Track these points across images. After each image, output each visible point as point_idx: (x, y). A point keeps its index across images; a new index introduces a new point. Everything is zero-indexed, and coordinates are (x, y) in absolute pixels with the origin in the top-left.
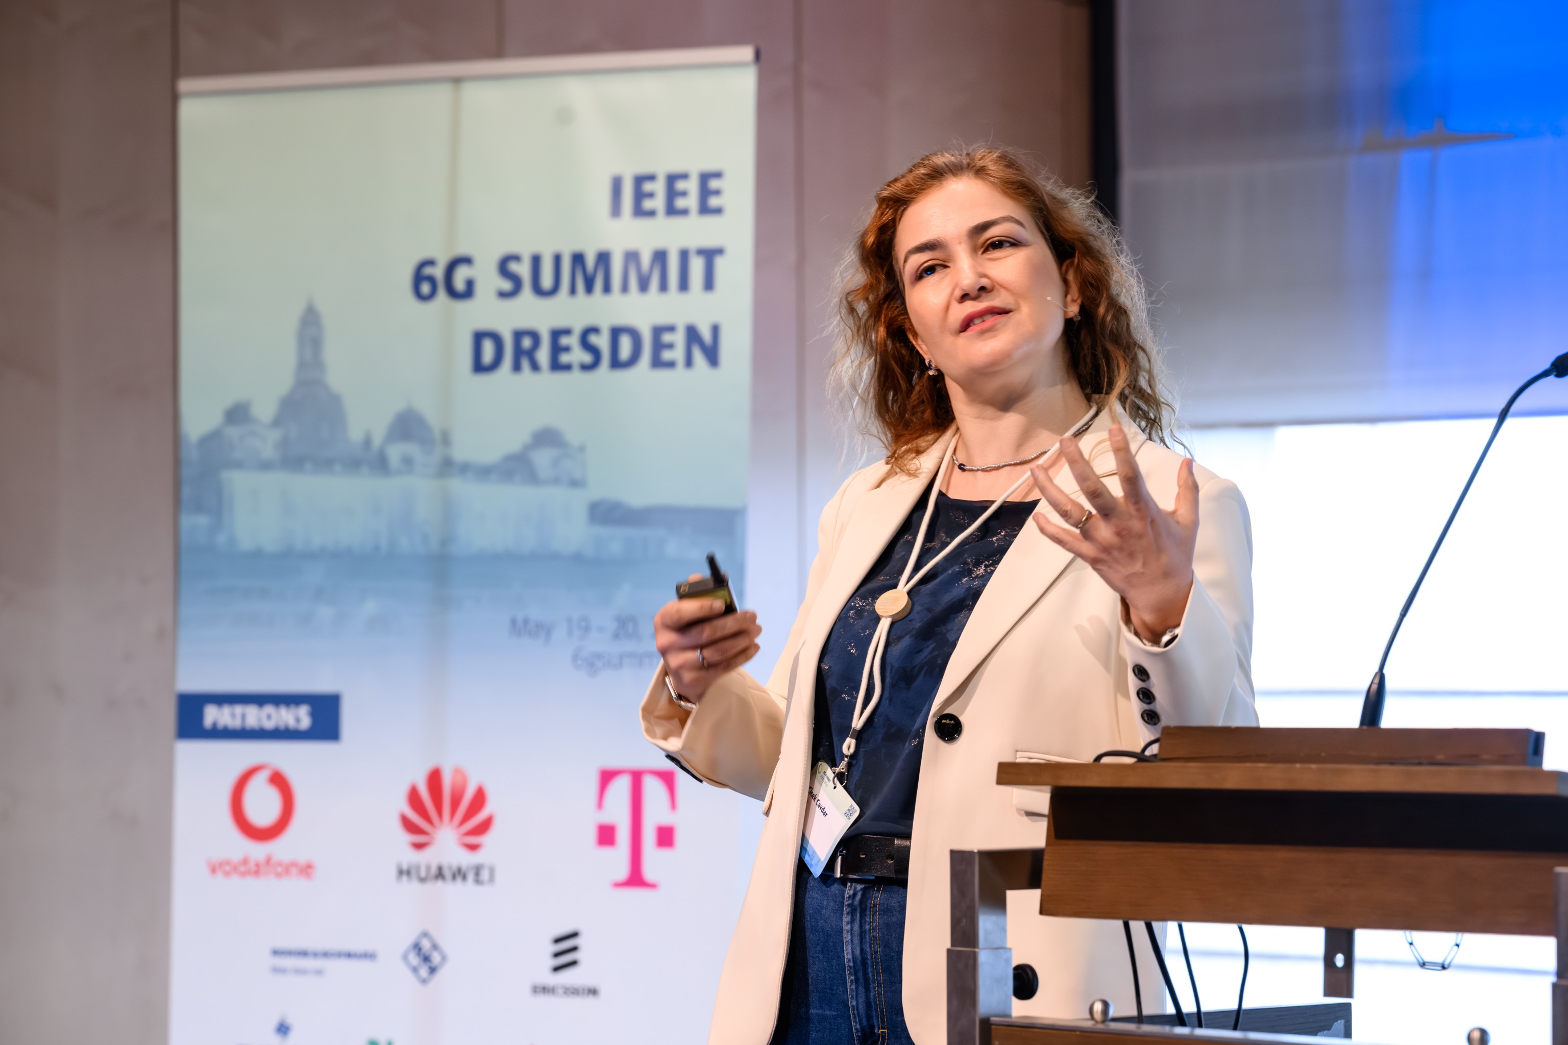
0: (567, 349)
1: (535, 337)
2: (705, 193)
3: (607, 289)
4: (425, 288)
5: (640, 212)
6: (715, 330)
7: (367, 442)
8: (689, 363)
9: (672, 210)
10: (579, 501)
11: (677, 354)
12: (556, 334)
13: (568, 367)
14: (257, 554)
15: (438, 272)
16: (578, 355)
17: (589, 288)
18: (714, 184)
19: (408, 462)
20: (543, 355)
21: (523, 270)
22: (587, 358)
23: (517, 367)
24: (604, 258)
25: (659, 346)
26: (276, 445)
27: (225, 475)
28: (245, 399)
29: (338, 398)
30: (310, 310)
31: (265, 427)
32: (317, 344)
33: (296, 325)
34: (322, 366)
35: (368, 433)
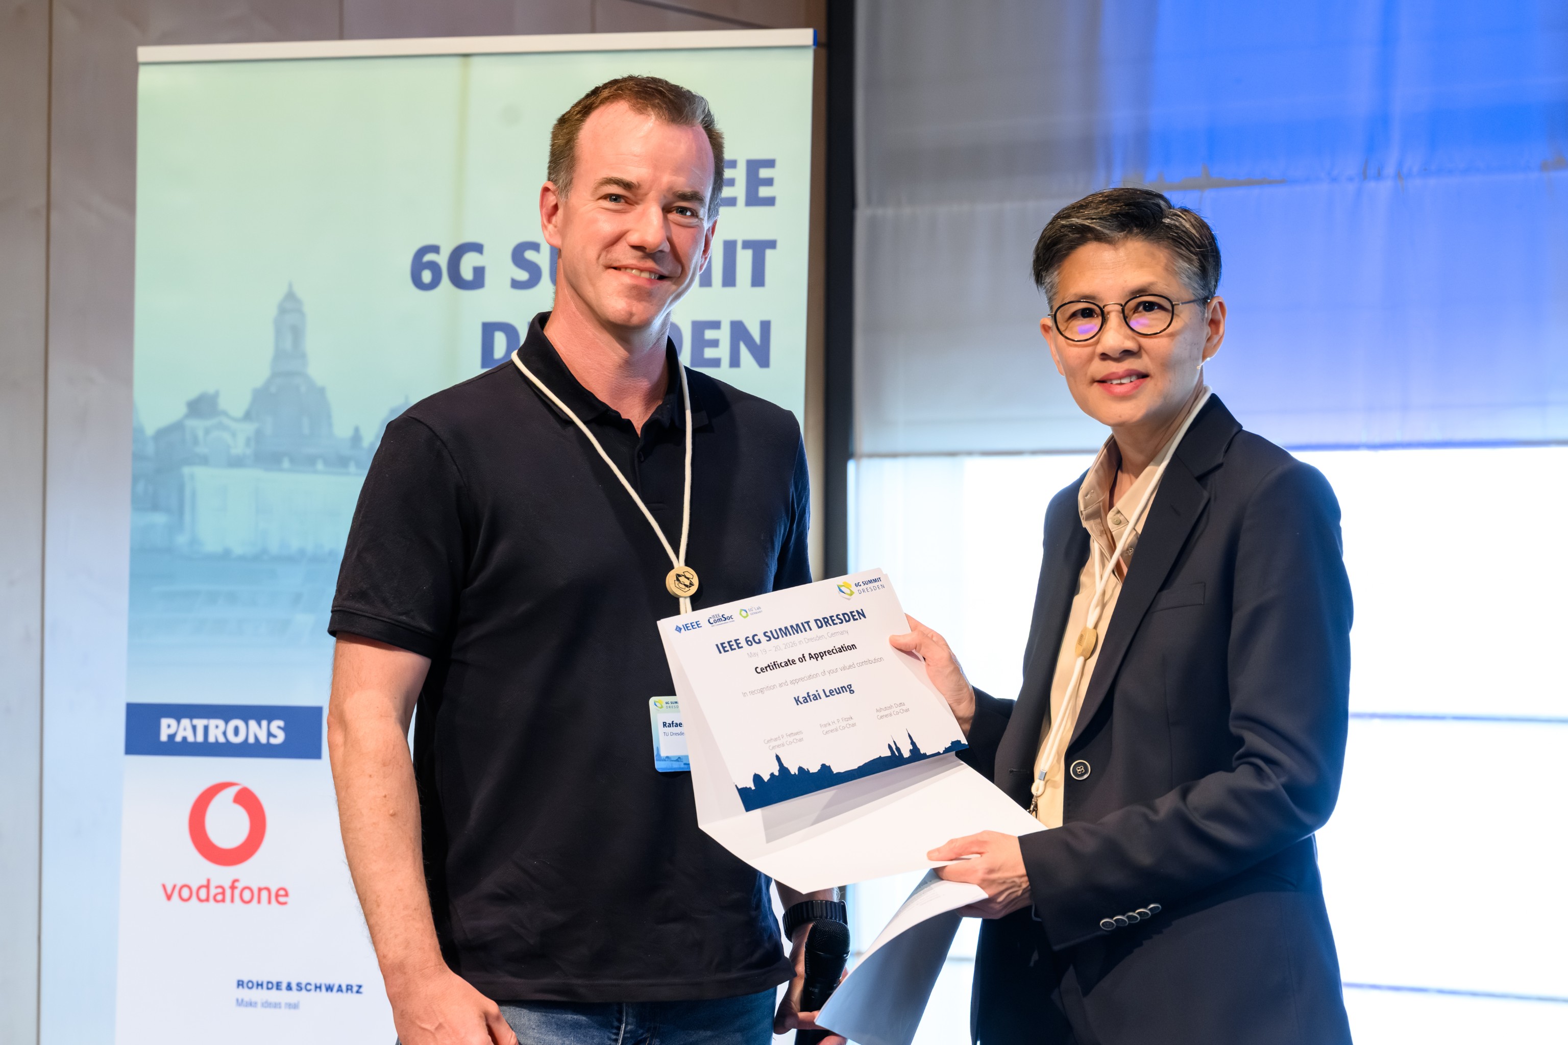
2: (754, 181)
4: (427, 276)
6: (765, 327)
8: (735, 361)
11: (722, 352)
14: (226, 554)
15: (442, 260)
18: (764, 173)
21: (541, 259)
25: (701, 344)
26: (248, 441)
27: (186, 470)
28: (211, 391)
29: (322, 391)
30: (291, 296)
31: (235, 420)
32: (297, 333)
33: (273, 312)
34: (303, 356)
35: (357, 430)
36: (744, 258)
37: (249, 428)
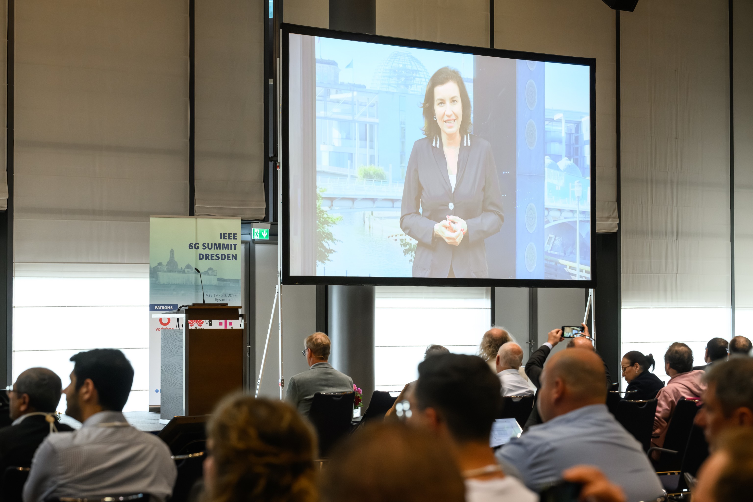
0: (214, 257)
1: (208, 255)
2: (234, 236)
3: (220, 249)
4: (191, 247)
5: (224, 238)
6: (236, 255)
7: (182, 268)
8: (232, 260)
9: (229, 239)
10: (216, 278)
11: (231, 258)
12: (212, 255)
13: (214, 259)
14: (164, 284)
15: (193, 245)
16: (215, 258)
17: (217, 249)
18: (235, 235)
19: (188, 272)
20: (210, 258)
21: (206, 245)
22: (217, 258)
23: (206, 259)
24: (220, 244)
25: (228, 257)
26: (166, 269)
27: (158, 273)
28: (161, 262)
29: (176, 262)
30: (172, 249)
31: (164, 266)
32: (173, 254)
33: (169, 251)
34: (174, 258)
35: (182, 267)
36: (233, 246)
37: (167, 267)
